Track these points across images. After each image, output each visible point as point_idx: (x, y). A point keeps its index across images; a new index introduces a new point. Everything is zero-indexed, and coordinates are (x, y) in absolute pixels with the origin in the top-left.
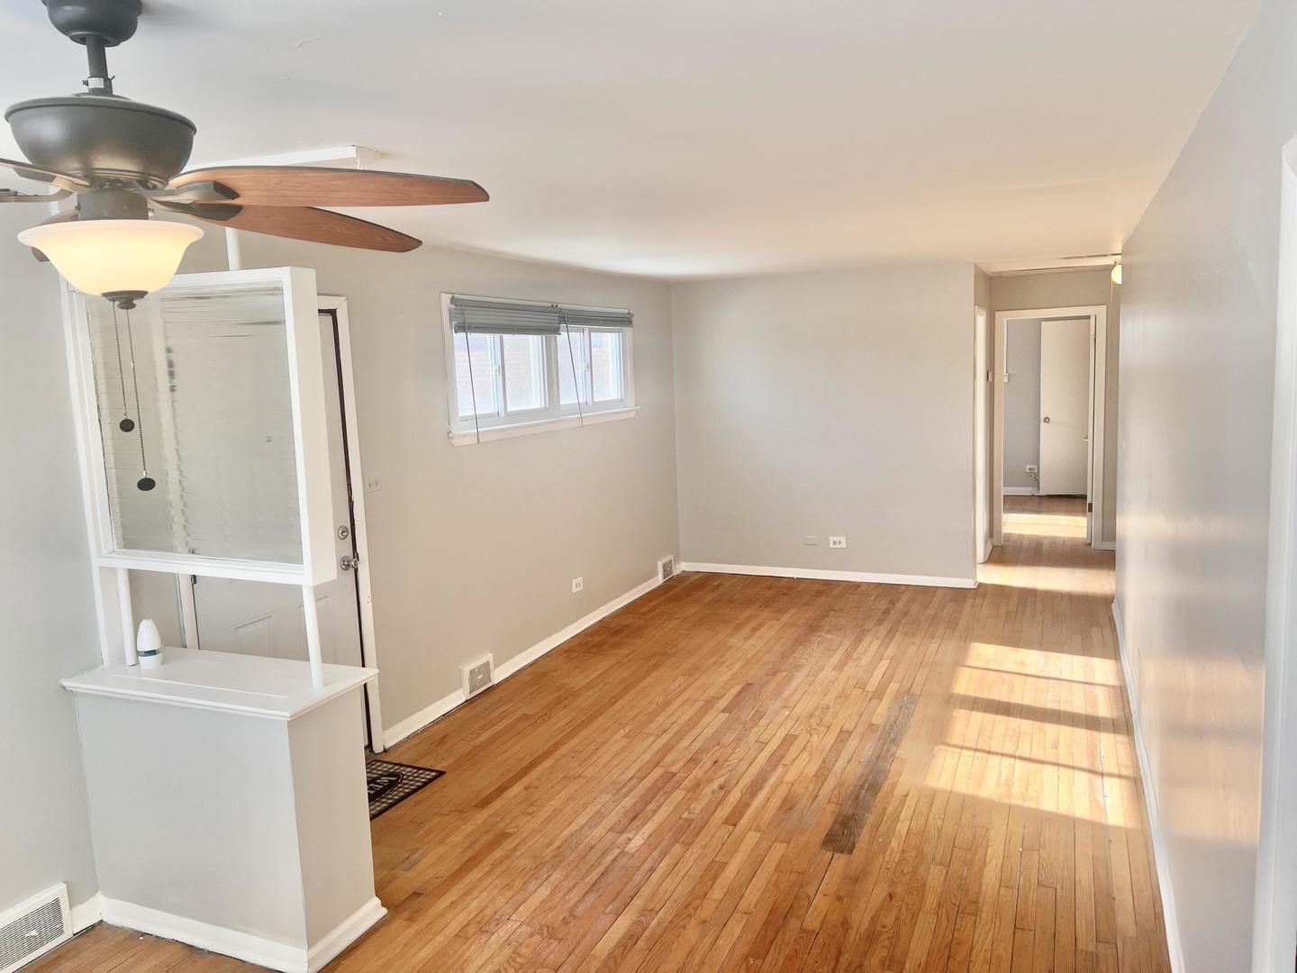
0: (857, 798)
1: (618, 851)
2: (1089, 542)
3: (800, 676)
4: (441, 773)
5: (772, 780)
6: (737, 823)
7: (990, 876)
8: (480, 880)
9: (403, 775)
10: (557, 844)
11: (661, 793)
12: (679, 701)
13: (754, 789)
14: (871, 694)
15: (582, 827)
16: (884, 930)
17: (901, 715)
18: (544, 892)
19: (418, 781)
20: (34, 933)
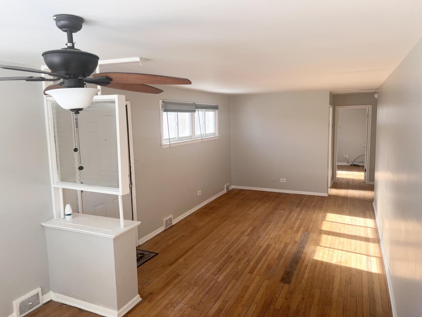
0: (291, 265)
1: (214, 281)
2: (365, 181)
3: (272, 225)
4: (157, 254)
5: (263, 259)
6: (253, 273)
7: (335, 293)
8: (171, 290)
9: (145, 254)
10: (195, 278)
11: (228, 262)
12: (232, 232)
13: (258, 262)
14: (295, 231)
15: (203, 273)
16: (301, 310)
17: (305, 238)
18: (191, 294)
19: (150, 256)
20: (31, 303)
